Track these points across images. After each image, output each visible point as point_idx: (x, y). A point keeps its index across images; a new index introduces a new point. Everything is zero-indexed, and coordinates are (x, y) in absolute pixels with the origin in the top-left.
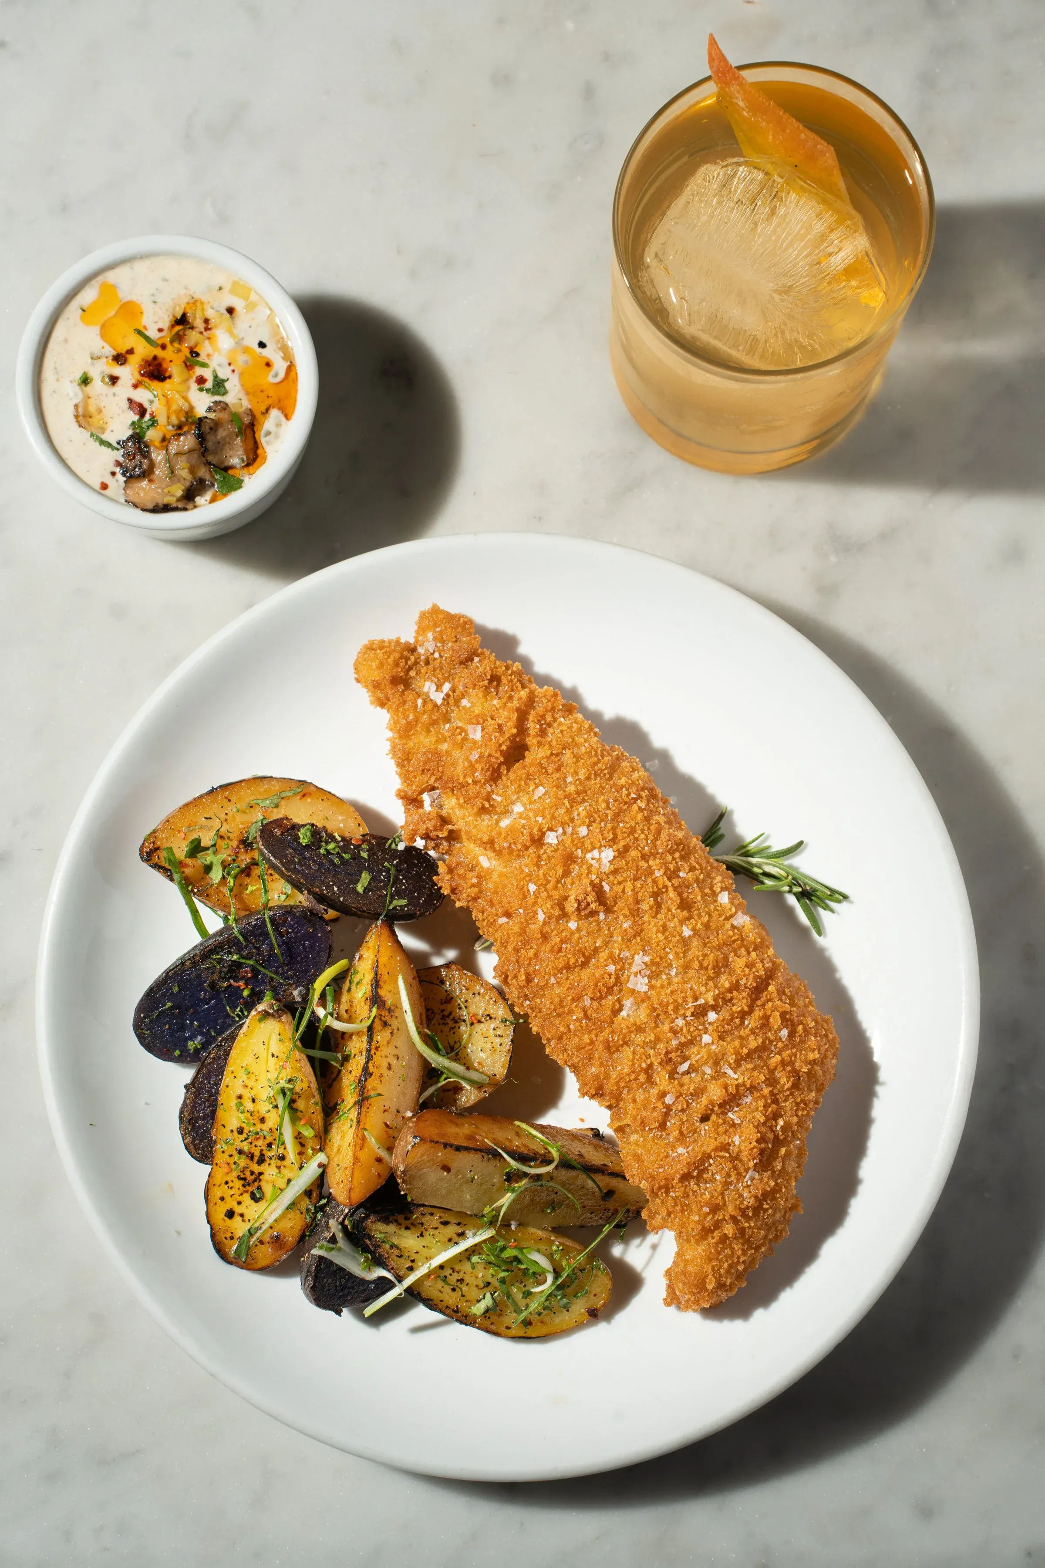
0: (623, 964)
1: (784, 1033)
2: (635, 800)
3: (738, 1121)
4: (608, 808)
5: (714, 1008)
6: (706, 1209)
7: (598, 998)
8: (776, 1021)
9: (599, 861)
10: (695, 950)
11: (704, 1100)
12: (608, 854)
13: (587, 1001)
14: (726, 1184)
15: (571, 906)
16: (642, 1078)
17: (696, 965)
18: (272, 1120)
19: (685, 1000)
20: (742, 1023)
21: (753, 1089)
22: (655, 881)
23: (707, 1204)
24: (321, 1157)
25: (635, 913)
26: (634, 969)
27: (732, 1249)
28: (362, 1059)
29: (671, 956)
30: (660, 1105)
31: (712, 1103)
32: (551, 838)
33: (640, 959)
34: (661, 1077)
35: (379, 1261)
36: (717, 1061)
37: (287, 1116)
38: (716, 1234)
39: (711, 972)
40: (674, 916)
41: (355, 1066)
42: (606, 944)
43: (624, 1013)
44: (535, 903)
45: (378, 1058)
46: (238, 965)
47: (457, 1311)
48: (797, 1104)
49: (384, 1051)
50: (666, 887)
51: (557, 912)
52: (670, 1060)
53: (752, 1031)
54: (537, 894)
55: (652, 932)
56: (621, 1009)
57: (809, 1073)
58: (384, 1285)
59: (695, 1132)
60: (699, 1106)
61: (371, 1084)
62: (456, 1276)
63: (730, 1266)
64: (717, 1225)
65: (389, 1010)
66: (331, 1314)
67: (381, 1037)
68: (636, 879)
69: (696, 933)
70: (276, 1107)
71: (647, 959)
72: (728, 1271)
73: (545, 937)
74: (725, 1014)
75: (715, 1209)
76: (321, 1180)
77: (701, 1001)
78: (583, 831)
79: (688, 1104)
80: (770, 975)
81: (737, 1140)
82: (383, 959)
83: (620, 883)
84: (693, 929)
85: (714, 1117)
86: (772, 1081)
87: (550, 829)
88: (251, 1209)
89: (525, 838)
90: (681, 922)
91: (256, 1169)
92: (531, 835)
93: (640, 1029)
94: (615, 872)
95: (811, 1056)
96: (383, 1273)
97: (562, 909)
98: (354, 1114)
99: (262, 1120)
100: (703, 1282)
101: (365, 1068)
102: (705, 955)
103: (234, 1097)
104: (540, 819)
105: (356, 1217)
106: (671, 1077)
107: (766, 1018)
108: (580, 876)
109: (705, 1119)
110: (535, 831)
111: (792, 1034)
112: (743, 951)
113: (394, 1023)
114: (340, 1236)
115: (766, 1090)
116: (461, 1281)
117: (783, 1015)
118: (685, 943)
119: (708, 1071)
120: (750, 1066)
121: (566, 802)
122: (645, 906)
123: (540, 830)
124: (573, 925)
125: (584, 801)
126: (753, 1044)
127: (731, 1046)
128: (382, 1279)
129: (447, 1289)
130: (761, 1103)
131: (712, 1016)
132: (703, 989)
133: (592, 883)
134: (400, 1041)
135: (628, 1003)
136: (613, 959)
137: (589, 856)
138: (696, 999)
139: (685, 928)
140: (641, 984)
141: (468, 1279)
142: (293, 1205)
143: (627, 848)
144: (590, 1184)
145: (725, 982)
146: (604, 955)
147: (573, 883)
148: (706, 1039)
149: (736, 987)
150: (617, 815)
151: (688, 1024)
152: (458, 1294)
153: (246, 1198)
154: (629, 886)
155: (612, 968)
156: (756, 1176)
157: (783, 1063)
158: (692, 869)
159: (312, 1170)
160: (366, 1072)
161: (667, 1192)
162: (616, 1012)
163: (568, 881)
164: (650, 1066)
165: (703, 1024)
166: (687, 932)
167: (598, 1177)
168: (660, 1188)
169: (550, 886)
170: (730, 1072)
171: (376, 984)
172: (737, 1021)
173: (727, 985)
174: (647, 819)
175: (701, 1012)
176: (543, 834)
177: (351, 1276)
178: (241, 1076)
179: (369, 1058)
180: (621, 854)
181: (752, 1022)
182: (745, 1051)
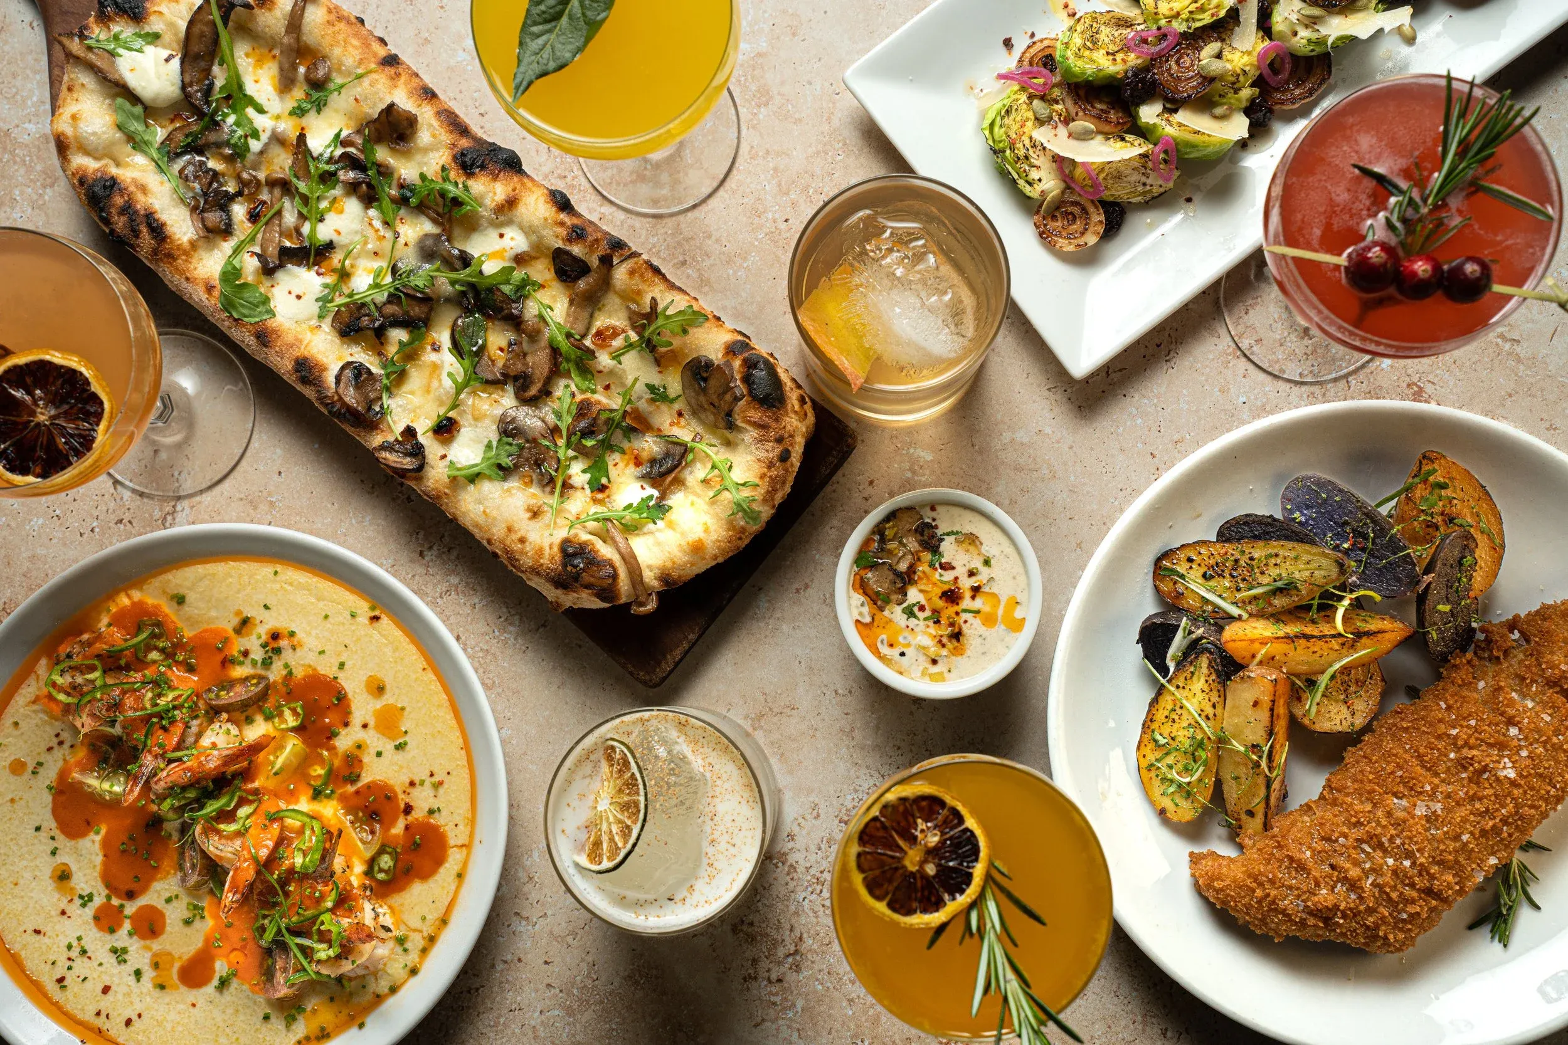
0: (1432, 796)
1: (1405, 916)
2: (1555, 787)
3: (1336, 891)
4: (1545, 768)
5: (1414, 864)
6: (1270, 876)
7: (1403, 781)
8: (1412, 909)
9: (1504, 768)
10: (1452, 845)
11: (1348, 865)
12: (1512, 774)
13: (1400, 773)
14: (1290, 888)
15: (1465, 752)
16: (1354, 820)
17: (1442, 847)
18: (1265, 580)
19: (1416, 843)
20: (1407, 885)
21: (1361, 898)
22: (1497, 810)
23: (1274, 876)
24: (1245, 616)
25: (1472, 799)
26: (1431, 804)
27: (1244, 897)
28: (1316, 633)
29: (1445, 829)
30: (1336, 835)
31: (1347, 871)
32: (1513, 731)
33: (1438, 807)
34: (1355, 834)
35: (1180, 665)
36: (1376, 871)
37: (1268, 588)
38: (1254, 885)
39: (1438, 858)
40: (1474, 826)
41: (1310, 630)
42: (1443, 781)
43: (1396, 801)
44: (1462, 726)
45: (1320, 643)
46: (1365, 537)
47: (1151, 721)
48: (1355, 931)
49: (1325, 646)
50: (1495, 818)
51: (1460, 743)
52: (1372, 838)
53: (1402, 893)
54: (1468, 727)
55: (1462, 812)
56: (1397, 798)
57: (1378, 936)
58: (1163, 671)
59: (1322, 861)
60: (1341, 861)
61: (1302, 641)
62: (1176, 717)
63: (1232, 897)
64: (1261, 884)
65: (1353, 646)
66: (1137, 637)
67: (1335, 644)
68: (1496, 796)
69: (1465, 844)
70: (1275, 581)
71: (1439, 812)
72: (1228, 895)
73: (1439, 737)
74: (1411, 873)
75: (1272, 882)
76: (1231, 618)
77: (1418, 855)
78: (1524, 753)
79: (1342, 854)
80: (1445, 901)
81: (1324, 891)
82: (1387, 636)
83: (1491, 785)
84: (1468, 842)
85: (1336, 873)
86: (1370, 911)
87: (1520, 729)
88: (1196, 574)
89: (1511, 712)
90: (1472, 833)
91: (1227, 574)
92: (1514, 717)
93: (1389, 814)
94: (1498, 779)
95: (1391, 937)
96: (1172, 669)
97: (1463, 747)
98: (1281, 634)
99: (1262, 573)
100: (1218, 879)
101: (1313, 637)
102: (1450, 853)
103: (1276, 551)
104: (1526, 721)
105: (1210, 646)
106: (1357, 840)
107: (1413, 902)
108: (1489, 755)
109: (1333, 867)
110: (1517, 719)
111: (1404, 921)
112: (1457, 879)
113: (1344, 651)
114: (1194, 636)
115: (1362, 908)
116: (1174, 721)
117: (1418, 914)
118: (1457, 838)
119: (1368, 866)
120: (1377, 895)
121: (1544, 738)
122: (1478, 805)
123: (1519, 722)
124: (1452, 755)
125: (1547, 750)
126: (1394, 895)
127: (1388, 878)
128: (1168, 670)
129: (1166, 713)
130: (1352, 905)
131: (1407, 863)
132: (1426, 855)
133: (1487, 765)
134: (1334, 655)
135: (1404, 802)
136: (1434, 790)
137: (1506, 760)
138: (1418, 850)
139: (1468, 836)
140: (1420, 811)
141: (1176, 725)
142: (1207, 601)
143: (1518, 786)
144: (1257, 800)
145: (1434, 869)
146: (1436, 781)
147: (1483, 751)
148: (1390, 861)
149: (1432, 877)
150: (1541, 775)
151: (1398, 847)
152: (1164, 720)
153: (1203, 569)
154: (1490, 792)
155: (1428, 788)
156: (1301, 908)
157: (1383, 918)
158: (1510, 835)
159: (1234, 611)
160: (1307, 637)
161: (1276, 847)
162: (1395, 795)
163: (1484, 748)
164: (1362, 824)
165: (1400, 857)
166: (1465, 837)
167: (1263, 805)
168: (1278, 842)
169: (1476, 735)
170: (1370, 881)
171: (1369, 634)
172: (1407, 881)
173: (1432, 871)
174: (1542, 798)
175: (1409, 855)
176: (1515, 725)
177: (1168, 647)
178: (1292, 554)
179: (1320, 638)
180: (1513, 783)
181: (1408, 892)
182: (1388, 890)
